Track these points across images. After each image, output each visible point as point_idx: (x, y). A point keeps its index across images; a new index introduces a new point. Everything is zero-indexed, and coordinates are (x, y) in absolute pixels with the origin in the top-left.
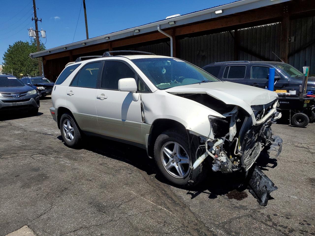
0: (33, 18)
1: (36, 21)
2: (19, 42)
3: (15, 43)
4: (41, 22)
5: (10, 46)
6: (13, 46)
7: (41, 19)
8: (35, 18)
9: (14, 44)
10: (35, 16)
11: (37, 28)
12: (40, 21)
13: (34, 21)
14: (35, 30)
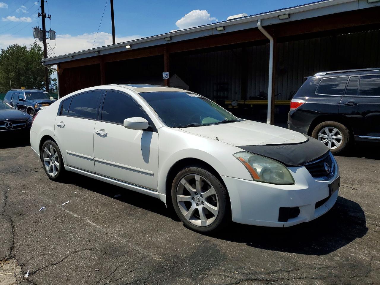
0: (39, 13)
1: (44, 17)
3: (10, 46)
4: (50, 19)
5: (2, 50)
6: (6, 50)
8: (42, 14)
10: (43, 12)
11: (44, 27)
12: (49, 17)
13: (41, 17)
14: (42, 29)
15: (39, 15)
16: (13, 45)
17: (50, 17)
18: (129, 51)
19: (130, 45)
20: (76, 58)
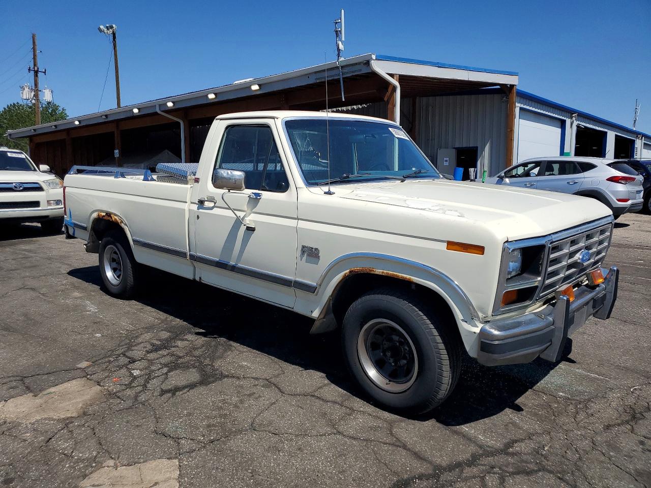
0: (30, 68)
1: (36, 73)
2: (14, 104)
3: (8, 106)
4: (45, 74)
7: (45, 70)
8: (34, 68)
9: (4, 108)
10: (35, 65)
11: (36, 85)
12: (43, 72)
13: (32, 73)
14: (34, 88)
15: (29, 70)
16: (12, 104)
17: (45, 72)
18: (77, 128)
19: (79, 121)
20: (37, 132)
